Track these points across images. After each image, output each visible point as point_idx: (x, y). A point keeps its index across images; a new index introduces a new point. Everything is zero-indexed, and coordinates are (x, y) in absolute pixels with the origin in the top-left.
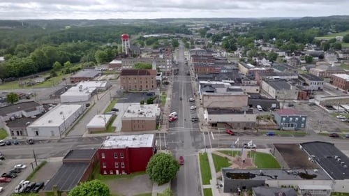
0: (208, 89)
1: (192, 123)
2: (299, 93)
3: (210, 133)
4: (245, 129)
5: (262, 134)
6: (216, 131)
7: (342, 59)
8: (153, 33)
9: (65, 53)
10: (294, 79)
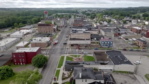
0: (74, 31)
1: (63, 45)
2: (115, 34)
3: (70, 48)
4: (86, 47)
5: (92, 49)
6: (72, 48)
7: (139, 22)
8: (62, 13)
9: (21, 19)
10: (114, 29)
